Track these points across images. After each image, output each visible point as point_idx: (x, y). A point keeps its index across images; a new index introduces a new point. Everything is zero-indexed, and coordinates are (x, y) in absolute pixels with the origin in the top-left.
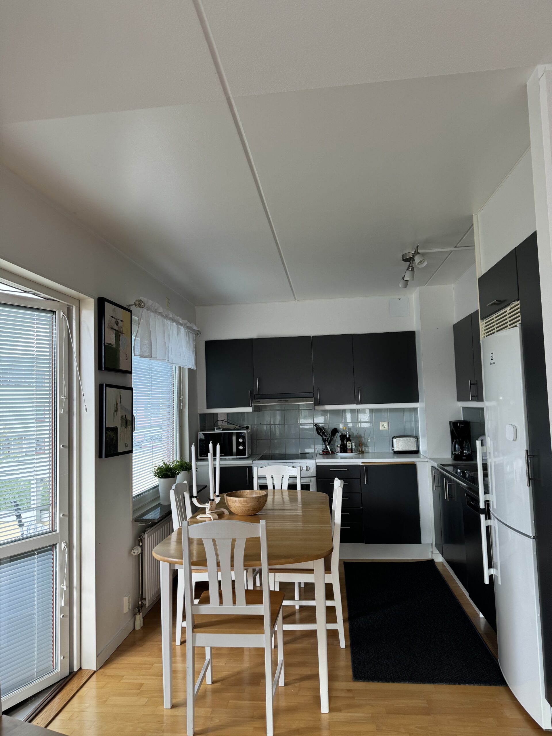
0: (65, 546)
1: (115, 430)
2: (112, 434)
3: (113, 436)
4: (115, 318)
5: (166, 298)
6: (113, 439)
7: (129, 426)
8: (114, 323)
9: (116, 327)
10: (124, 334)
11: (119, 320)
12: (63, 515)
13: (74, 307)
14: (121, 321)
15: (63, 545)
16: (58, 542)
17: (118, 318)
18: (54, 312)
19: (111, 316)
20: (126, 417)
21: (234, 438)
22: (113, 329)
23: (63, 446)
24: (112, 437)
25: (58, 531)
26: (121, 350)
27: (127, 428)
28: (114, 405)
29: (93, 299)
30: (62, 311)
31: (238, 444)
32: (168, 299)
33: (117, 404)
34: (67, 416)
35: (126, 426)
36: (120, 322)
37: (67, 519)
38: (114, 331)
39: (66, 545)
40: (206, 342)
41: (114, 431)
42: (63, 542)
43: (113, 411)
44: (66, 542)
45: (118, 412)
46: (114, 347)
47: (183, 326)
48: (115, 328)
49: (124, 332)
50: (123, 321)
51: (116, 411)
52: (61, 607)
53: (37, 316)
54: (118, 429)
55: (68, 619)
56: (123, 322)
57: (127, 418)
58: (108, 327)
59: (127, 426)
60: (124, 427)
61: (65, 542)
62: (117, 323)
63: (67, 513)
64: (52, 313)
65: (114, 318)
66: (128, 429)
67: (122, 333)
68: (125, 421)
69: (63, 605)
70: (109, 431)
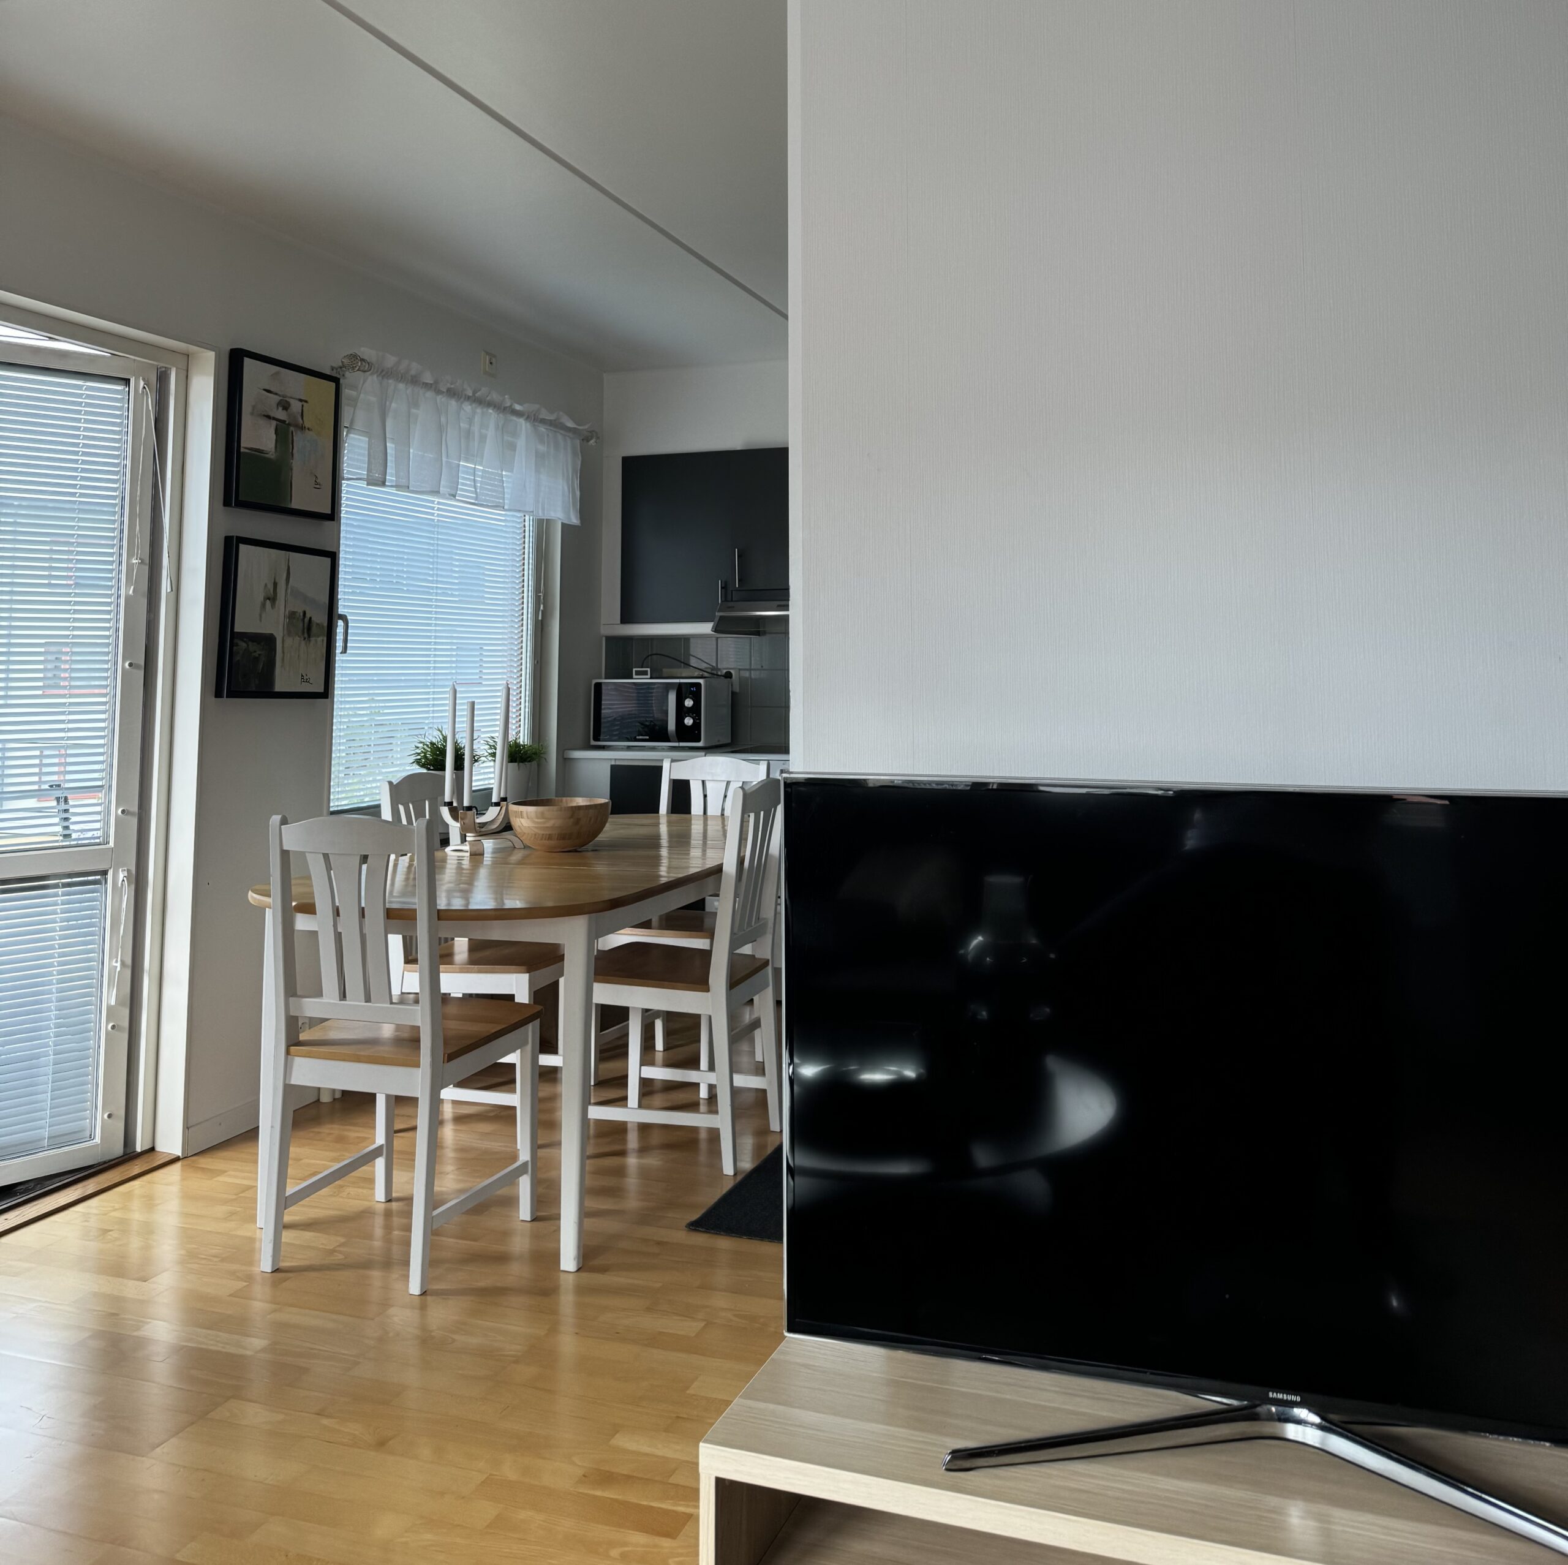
0: (125, 879)
1: (267, 641)
2: (256, 650)
3: (258, 652)
4: (280, 393)
5: (483, 353)
6: (257, 659)
7: (318, 637)
8: (275, 406)
9: (281, 414)
10: (308, 429)
11: (291, 398)
12: (123, 812)
13: (172, 369)
14: (301, 400)
15: (121, 875)
16: (111, 868)
17: (289, 395)
18: (127, 382)
19: (265, 390)
20: (308, 616)
21: (672, 698)
22: (269, 417)
23: (130, 665)
24: (256, 655)
25: (112, 844)
26: (297, 464)
27: (310, 641)
28: (266, 585)
29: (214, 353)
30: (144, 380)
31: (681, 711)
32: (487, 353)
33: (275, 585)
34: (145, 601)
35: (306, 635)
36: (296, 406)
37: (134, 822)
38: (274, 423)
39: (126, 875)
40: (626, 460)
41: (262, 644)
42: (121, 869)
43: (262, 599)
44: (129, 871)
45: (277, 602)
46: (272, 457)
47: (525, 417)
48: (276, 417)
49: (307, 424)
50: (306, 402)
51: (272, 598)
52: (109, 1008)
53: (89, 388)
54: (275, 639)
55: (125, 1036)
56: (305, 404)
57: (310, 618)
58: (252, 414)
59: (309, 636)
60: (298, 638)
61: (126, 868)
62: (285, 405)
63: (135, 808)
64: (124, 382)
65: (276, 394)
66: (312, 644)
67: (302, 428)
68: (301, 625)
69: (113, 1003)
70: (244, 642)
